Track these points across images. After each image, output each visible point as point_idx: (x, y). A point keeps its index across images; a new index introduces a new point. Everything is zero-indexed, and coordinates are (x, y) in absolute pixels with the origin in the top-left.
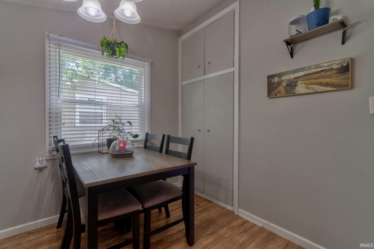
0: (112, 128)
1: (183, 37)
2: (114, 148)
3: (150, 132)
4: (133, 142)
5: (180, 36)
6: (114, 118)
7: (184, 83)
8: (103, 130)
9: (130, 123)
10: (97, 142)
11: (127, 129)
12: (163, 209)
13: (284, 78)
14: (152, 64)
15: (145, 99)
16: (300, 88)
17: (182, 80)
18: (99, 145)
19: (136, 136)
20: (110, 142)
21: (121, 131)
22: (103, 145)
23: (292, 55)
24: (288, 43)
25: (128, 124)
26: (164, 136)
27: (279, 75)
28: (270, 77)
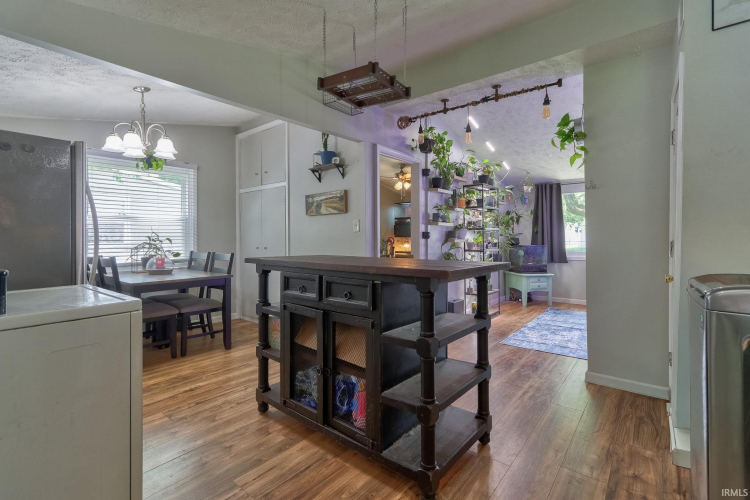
0: (147, 246)
1: (241, 136)
2: (151, 266)
3: (196, 251)
4: (174, 262)
5: (237, 133)
6: (149, 235)
7: (242, 191)
8: (136, 248)
9: (170, 240)
10: (129, 261)
11: (166, 246)
12: (205, 315)
13: (316, 199)
14: (198, 170)
15: (190, 211)
16: (323, 210)
17: (240, 188)
18: (132, 265)
19: (177, 255)
20: (145, 261)
21: (158, 249)
22: (137, 265)
23: (320, 179)
24: (313, 171)
25: (168, 241)
26: (209, 253)
27: (312, 196)
28: (307, 197)
